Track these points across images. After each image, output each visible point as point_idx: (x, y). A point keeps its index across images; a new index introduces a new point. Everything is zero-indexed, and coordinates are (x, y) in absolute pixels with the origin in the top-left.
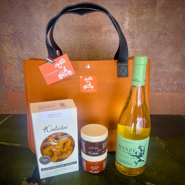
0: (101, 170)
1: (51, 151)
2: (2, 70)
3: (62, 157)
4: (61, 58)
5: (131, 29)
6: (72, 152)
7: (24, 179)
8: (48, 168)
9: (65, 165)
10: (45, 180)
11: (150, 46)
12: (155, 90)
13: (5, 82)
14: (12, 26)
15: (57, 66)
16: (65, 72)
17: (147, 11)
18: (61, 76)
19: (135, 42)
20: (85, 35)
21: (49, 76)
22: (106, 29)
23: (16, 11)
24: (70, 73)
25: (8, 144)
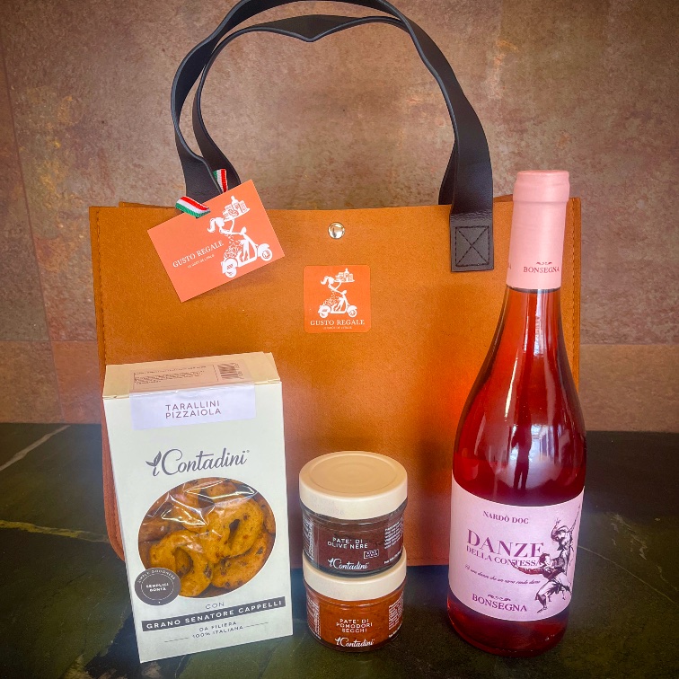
0: (383, 638)
1: (183, 551)
2: (34, 258)
3: (225, 579)
4: (233, 198)
5: (510, 100)
6: (264, 561)
7: (79, 660)
8: (169, 620)
9: (236, 611)
10: (159, 668)
11: (588, 161)
12: (610, 333)
13: (43, 304)
14: (70, 99)
15: (217, 227)
16: (246, 248)
17: (571, 30)
18: (230, 268)
19: (528, 146)
20: (337, 124)
21: (185, 265)
22: (417, 99)
23: (87, 44)
24: (264, 252)
25: (36, 531)
